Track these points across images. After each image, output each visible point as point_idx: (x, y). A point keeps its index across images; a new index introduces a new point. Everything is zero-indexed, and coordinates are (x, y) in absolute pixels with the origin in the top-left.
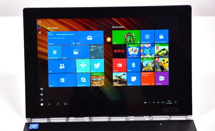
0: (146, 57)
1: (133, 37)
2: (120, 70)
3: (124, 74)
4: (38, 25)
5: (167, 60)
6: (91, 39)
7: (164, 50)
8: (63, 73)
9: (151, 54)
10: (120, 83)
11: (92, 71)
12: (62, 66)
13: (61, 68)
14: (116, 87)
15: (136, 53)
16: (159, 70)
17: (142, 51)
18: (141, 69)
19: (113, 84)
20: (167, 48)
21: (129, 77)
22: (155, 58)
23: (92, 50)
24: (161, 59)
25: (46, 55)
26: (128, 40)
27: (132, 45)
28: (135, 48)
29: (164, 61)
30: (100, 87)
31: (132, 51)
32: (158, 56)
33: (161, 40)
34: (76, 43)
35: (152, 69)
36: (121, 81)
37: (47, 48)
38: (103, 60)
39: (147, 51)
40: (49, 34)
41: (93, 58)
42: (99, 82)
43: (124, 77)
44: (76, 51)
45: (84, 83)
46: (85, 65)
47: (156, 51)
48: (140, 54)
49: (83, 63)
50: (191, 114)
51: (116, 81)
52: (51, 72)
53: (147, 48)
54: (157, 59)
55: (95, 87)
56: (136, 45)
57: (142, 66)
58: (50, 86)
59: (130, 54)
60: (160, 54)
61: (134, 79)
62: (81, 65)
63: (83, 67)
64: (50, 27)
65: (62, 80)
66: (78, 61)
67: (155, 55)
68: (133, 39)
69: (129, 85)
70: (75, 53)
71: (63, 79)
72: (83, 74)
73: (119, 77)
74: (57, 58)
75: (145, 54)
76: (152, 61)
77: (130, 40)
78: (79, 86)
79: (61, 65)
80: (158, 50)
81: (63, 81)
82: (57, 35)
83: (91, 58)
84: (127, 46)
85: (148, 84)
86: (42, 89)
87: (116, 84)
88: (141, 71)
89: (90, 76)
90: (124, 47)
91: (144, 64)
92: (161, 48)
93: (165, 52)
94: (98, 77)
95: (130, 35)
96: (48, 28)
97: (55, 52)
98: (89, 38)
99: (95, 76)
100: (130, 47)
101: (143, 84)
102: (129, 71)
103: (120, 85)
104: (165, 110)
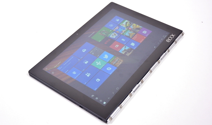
0: (123, 32)
1: (105, 31)
2: (120, 48)
3: (125, 47)
4: (47, 71)
5: (134, 25)
6: (85, 50)
7: (126, 23)
8: (93, 78)
9: (124, 29)
11: (108, 61)
12: (88, 74)
13: (88, 76)
14: (130, 55)
15: (117, 35)
16: (138, 31)
17: (118, 32)
18: (130, 38)
19: (127, 56)
20: (126, 21)
21: (129, 46)
22: (128, 29)
23: (93, 54)
25: (71, 78)
26: (104, 34)
27: (110, 34)
28: (113, 34)
29: (134, 26)
30: (122, 63)
31: (113, 36)
32: (128, 27)
33: (120, 21)
34: (80, 59)
35: (134, 33)
36: (128, 51)
37: (67, 76)
38: (105, 52)
39: (120, 30)
40: (59, 68)
41: (99, 56)
42: (118, 62)
43: (127, 48)
44: (86, 61)
45: (112, 70)
46: (100, 62)
47: (124, 26)
48: (119, 34)
49: (97, 62)
50: (182, 31)
51: (126, 53)
52: (86, 83)
53: (118, 29)
54: (130, 28)
55: (120, 66)
58: (96, 89)
59: (114, 38)
60: (128, 25)
61: (133, 44)
62: (97, 64)
63: (100, 64)
65: (98, 80)
66: (93, 64)
67: (126, 28)
68: (106, 32)
69: (135, 48)
70: (86, 63)
71: (98, 79)
72: (105, 67)
73: (125, 50)
74: (79, 74)
75: (122, 32)
76: (129, 31)
77: (106, 34)
78: (111, 74)
79: (86, 74)
80: (125, 25)
81: (99, 80)
82: (64, 65)
83: (98, 57)
84: (108, 36)
85: (143, 40)
86: (93, 96)
87: (128, 54)
89: (109, 64)
90: (107, 38)
91: (128, 35)
92: (124, 23)
93: (128, 23)
94: (114, 60)
95: (102, 32)
96: (55, 67)
97: (74, 73)
98: (84, 51)
99: (112, 61)
100: (110, 36)
101: (141, 42)
102: (125, 44)
103: (131, 53)
104: (168, 41)
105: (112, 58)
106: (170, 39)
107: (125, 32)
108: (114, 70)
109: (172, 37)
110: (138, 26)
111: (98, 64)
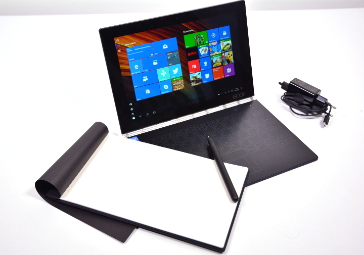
0: (214, 54)
1: (202, 38)
2: (195, 71)
3: (199, 74)
4: (117, 44)
5: (231, 53)
6: (167, 47)
7: (228, 44)
8: (147, 85)
9: (218, 51)
10: (197, 82)
11: (172, 77)
13: (144, 80)
14: (195, 87)
15: (206, 53)
16: (226, 63)
17: (211, 50)
18: (212, 66)
19: (191, 85)
20: (230, 42)
21: (203, 76)
22: (222, 53)
23: (169, 58)
24: (226, 53)
25: (129, 71)
26: (198, 42)
27: (203, 46)
28: (205, 48)
29: (229, 54)
30: (181, 89)
31: (203, 51)
32: (224, 51)
33: (225, 36)
34: (154, 54)
35: (221, 64)
36: (197, 80)
37: (128, 65)
38: (179, 65)
39: (215, 49)
40: (128, 50)
41: (171, 65)
42: (180, 85)
43: (199, 76)
44: (156, 61)
45: (167, 90)
46: (166, 73)
47: (222, 47)
48: (209, 53)
49: (163, 71)
50: (254, 95)
51: (193, 81)
52: (136, 86)
53: (214, 46)
54: (223, 54)
55: (177, 91)
56: (205, 45)
57: (212, 63)
58: (138, 100)
59: (202, 54)
60: (225, 49)
61: (207, 76)
62: (162, 74)
63: (164, 76)
64: (128, 43)
65: (148, 92)
66: (158, 70)
67: (221, 51)
68: (202, 40)
69: (204, 82)
70: (155, 63)
71: (149, 90)
72: (165, 82)
73: (196, 77)
74: (139, 72)
75: (213, 52)
76: (220, 57)
77: (200, 42)
78: (163, 93)
79: (144, 77)
80: (224, 46)
82: (136, 49)
83: (169, 65)
84: (198, 47)
85: (219, 78)
86: (131, 104)
87: (193, 84)
88: (213, 68)
89: (171, 82)
90: (195, 49)
91: (214, 61)
92: (225, 43)
93: (229, 46)
94: (177, 81)
95: (199, 37)
96: (126, 45)
97: (136, 67)
98: (165, 47)
99: (176, 80)
100: (200, 48)
101: (215, 79)
102: (202, 70)
103: (197, 84)
104: (234, 97)
105: (179, 77)
106: (237, 96)
107: (216, 55)
108: (168, 92)
109: (241, 95)
110: (232, 57)
111: (163, 74)
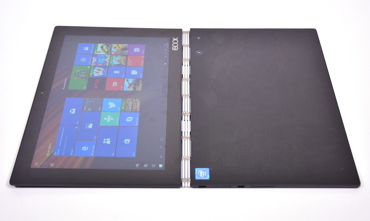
0: (108, 62)
1: (80, 72)
2: (121, 84)
3: (127, 80)
4: (41, 166)
5: (115, 45)
6: (74, 110)
7: (102, 47)
9: (106, 57)
10: (138, 85)
11: (119, 109)
12: (106, 141)
13: (108, 142)
14: (143, 88)
15: (102, 69)
16: (126, 52)
17: (101, 65)
18: (123, 66)
19: (139, 91)
20: (100, 45)
21: (132, 76)
22: (111, 54)
23: (90, 110)
24: (113, 50)
26: (84, 76)
27: (91, 72)
28: (95, 70)
29: (116, 48)
30: (140, 103)
31: (98, 73)
32: (109, 52)
33: (90, 49)
34: (77, 126)
35: (125, 57)
36: (136, 83)
37: (77, 158)
38: (105, 100)
39: (101, 61)
40: (57, 154)
41: (101, 108)
42: (134, 104)
43: (131, 81)
44: (88, 125)
45: (134, 119)
46: (109, 117)
47: (102, 53)
48: (104, 67)
49: (105, 119)
50: (181, 30)
51: (134, 88)
52: (113, 154)
53: (97, 60)
54: (113, 53)
55: (141, 108)
56: (92, 69)
57: (120, 65)
58: (134, 155)
59: (102, 74)
60: (106, 50)
61: (134, 72)
62: (109, 121)
63: (112, 119)
64: (47, 153)
65: (127, 142)
66: (102, 124)
67: (108, 55)
68: (83, 71)
69: (141, 76)
70: (90, 126)
71: (126, 140)
72: (122, 119)
73: (130, 85)
74: (94, 146)
75: (105, 62)
76: (114, 57)
77: (85, 74)
78: (137, 124)
79: (104, 142)
80: (102, 51)
81: (129, 140)
82: (60, 144)
83: (101, 111)
84: (90, 77)
85: (142, 61)
86: (137, 165)
87: (139, 88)
88: (126, 66)
89: (124, 113)
90: (92, 81)
91: (118, 63)
92: (99, 49)
93: (105, 47)
94: (127, 105)
95: (78, 74)
96: (48, 155)
97: (85, 148)
99: (125, 107)
100: (93, 75)
101: (142, 65)
102: (123, 77)
103: (141, 85)
104: (175, 48)
105: (122, 102)
106: (175, 45)
107: (109, 60)
108: (137, 118)
109: (175, 41)
110: (121, 46)
111: (109, 119)
